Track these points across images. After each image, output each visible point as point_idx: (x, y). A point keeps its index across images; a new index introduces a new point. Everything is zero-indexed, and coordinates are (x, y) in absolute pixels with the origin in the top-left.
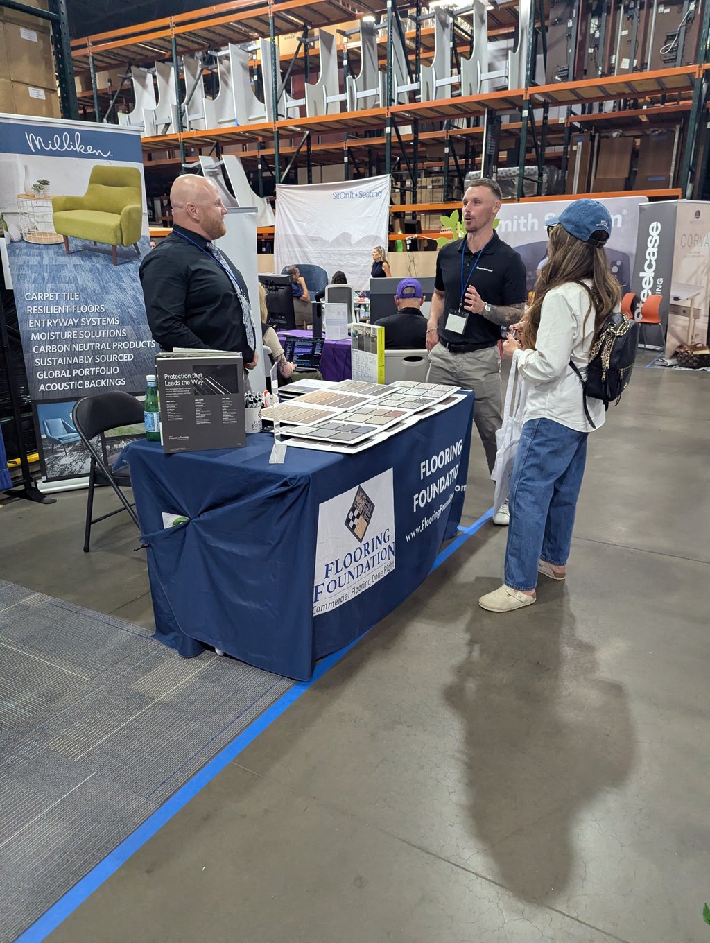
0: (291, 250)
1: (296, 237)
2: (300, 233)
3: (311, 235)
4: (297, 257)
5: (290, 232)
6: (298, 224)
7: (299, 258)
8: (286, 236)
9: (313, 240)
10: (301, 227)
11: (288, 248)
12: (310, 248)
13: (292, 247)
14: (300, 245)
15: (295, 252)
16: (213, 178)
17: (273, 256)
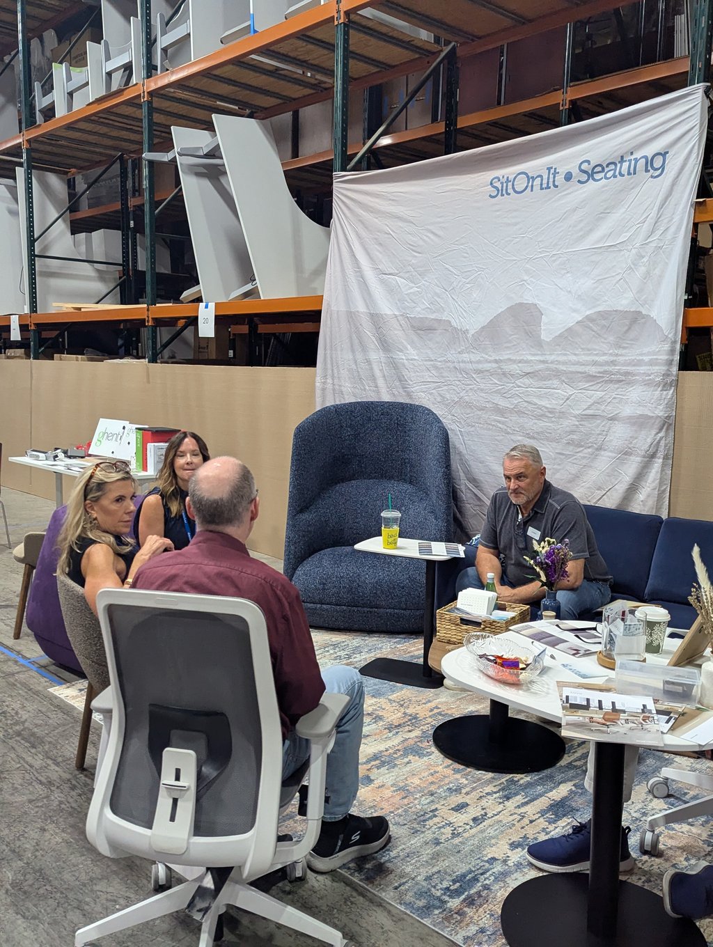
0: (360, 356)
1: (376, 319)
2: (386, 307)
3: (419, 312)
4: (373, 378)
5: (361, 307)
6: (382, 282)
7: (381, 382)
8: (351, 316)
9: (423, 329)
10: (391, 290)
11: (353, 351)
12: (412, 353)
13: (364, 349)
14: (385, 345)
15: (369, 362)
16: (206, 183)
17: (315, 375)
